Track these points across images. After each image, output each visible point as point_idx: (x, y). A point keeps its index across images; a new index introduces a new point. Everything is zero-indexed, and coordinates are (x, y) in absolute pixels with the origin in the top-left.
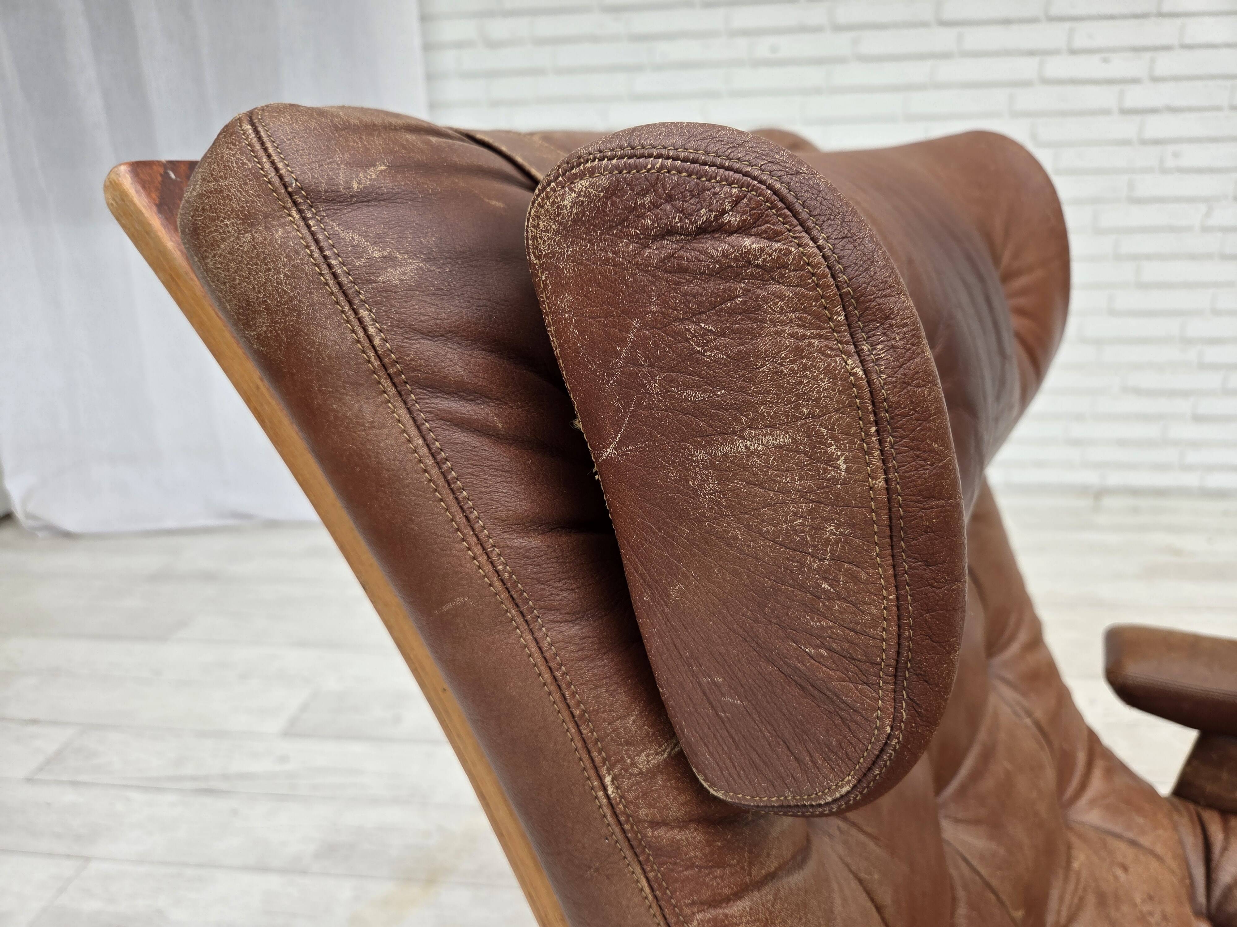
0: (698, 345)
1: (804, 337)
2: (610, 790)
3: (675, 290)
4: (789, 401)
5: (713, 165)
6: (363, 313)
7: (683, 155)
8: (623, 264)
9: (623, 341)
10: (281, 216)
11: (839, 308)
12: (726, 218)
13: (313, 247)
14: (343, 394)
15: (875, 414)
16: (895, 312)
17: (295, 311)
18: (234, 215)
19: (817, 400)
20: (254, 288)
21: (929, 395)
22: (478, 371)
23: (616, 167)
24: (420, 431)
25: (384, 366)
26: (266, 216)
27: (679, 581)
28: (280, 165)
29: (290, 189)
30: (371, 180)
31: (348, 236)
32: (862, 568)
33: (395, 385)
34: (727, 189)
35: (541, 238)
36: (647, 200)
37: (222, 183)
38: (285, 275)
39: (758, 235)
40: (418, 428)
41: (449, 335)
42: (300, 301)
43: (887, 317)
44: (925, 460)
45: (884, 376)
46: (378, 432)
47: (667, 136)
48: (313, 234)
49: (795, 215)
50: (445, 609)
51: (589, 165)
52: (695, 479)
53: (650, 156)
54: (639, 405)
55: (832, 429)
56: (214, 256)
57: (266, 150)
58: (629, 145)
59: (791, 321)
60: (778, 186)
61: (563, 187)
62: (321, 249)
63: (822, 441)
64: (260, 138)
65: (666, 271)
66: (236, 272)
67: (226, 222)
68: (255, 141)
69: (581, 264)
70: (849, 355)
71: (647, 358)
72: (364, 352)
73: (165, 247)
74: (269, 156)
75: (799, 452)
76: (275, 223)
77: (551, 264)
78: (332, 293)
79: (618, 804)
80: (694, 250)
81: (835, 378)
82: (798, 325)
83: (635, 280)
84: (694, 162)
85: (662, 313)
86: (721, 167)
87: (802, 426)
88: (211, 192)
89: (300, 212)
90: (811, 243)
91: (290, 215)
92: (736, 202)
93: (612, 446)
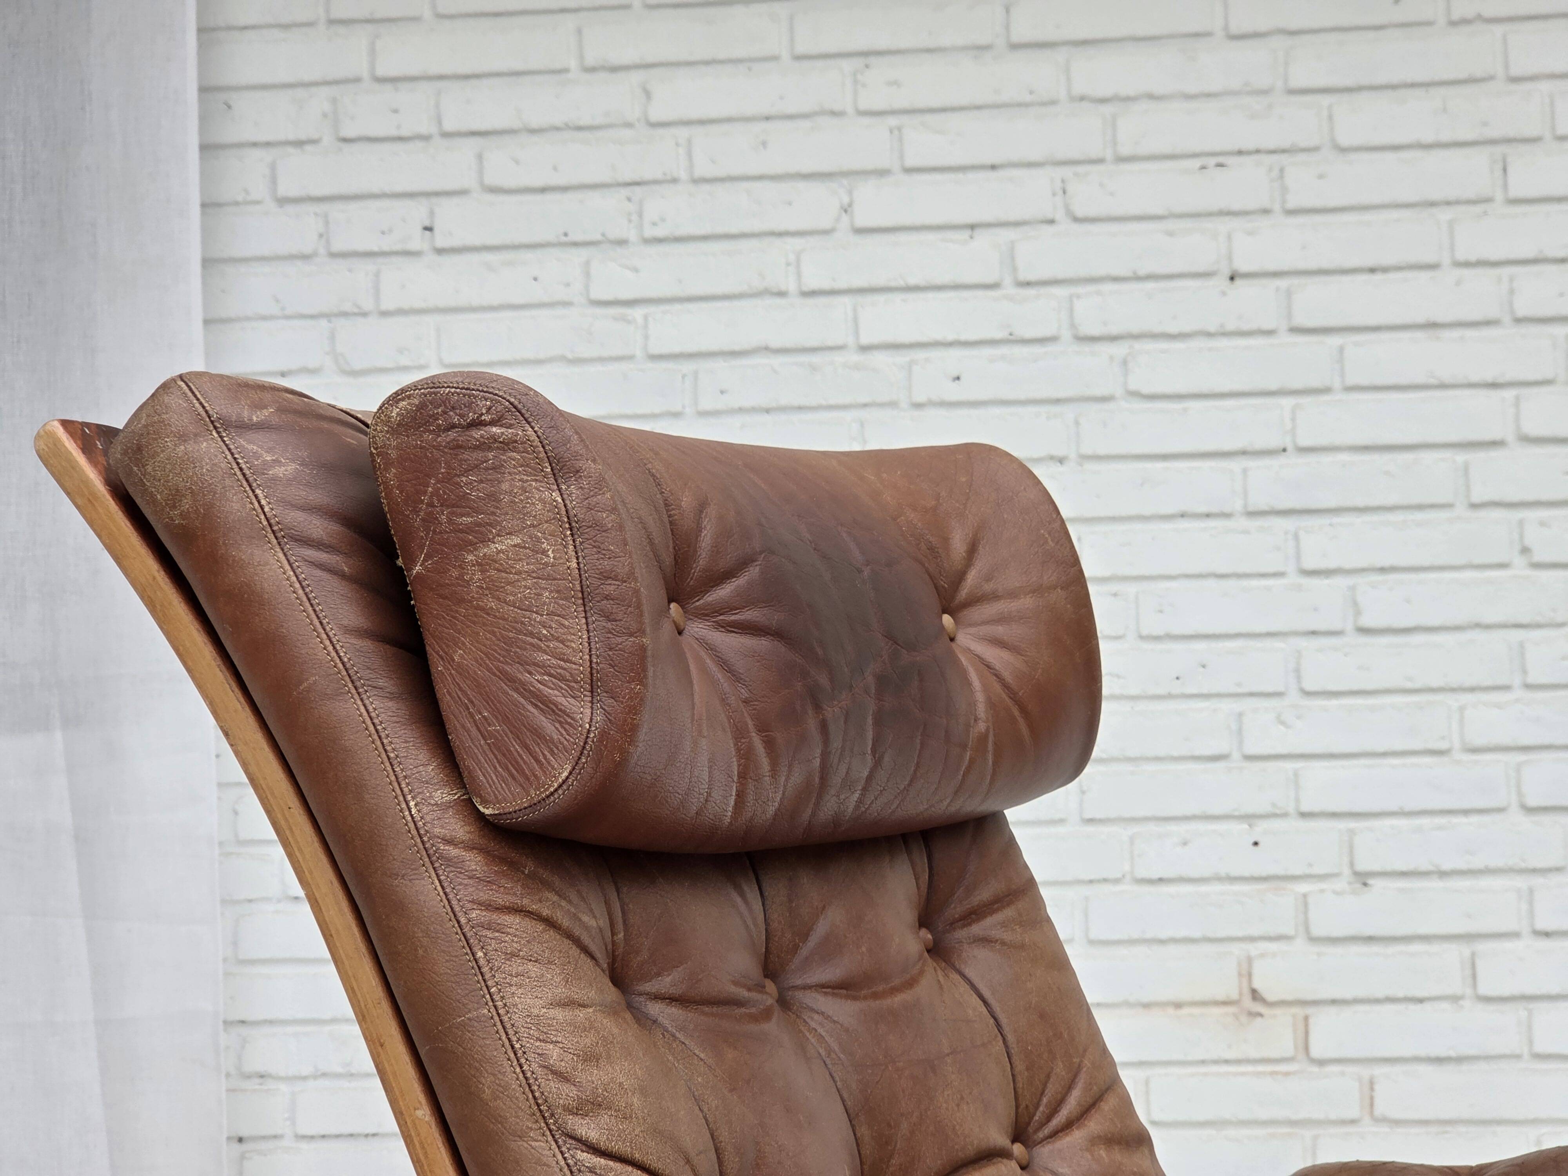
0: (468, 489)
1: (527, 481)
2: (413, 811)
3: (454, 459)
4: (520, 518)
5: (478, 390)
6: (258, 492)
7: (461, 386)
8: (425, 447)
9: (425, 493)
10: (205, 435)
11: (547, 464)
12: (483, 418)
13: (227, 452)
14: (240, 545)
15: (570, 524)
16: (583, 468)
17: (212, 492)
18: (172, 435)
19: (535, 516)
20: (183, 480)
21: (607, 517)
22: (333, 533)
23: (423, 393)
24: (292, 567)
25: (270, 525)
26: (196, 435)
27: (460, 649)
28: (206, 405)
29: (212, 419)
30: (265, 416)
31: (250, 447)
32: (566, 619)
33: (276, 538)
34: (484, 402)
35: (378, 436)
36: (440, 410)
37: (164, 416)
38: (207, 470)
39: (501, 426)
40: (290, 565)
41: (314, 510)
42: (216, 486)
43: (578, 471)
44: (604, 555)
45: (574, 503)
46: (262, 568)
47: (454, 377)
48: (227, 445)
49: (522, 415)
50: (301, 688)
51: (408, 393)
52: (468, 574)
53: (443, 387)
54: (434, 531)
55: (544, 533)
56: (154, 462)
57: (195, 396)
58: (432, 382)
59: (520, 472)
60: (512, 400)
61: (392, 406)
62: (232, 454)
63: (538, 540)
64: (191, 390)
65: (450, 449)
66: (170, 471)
67: (166, 439)
68: (188, 391)
69: (402, 450)
70: (553, 491)
71: (439, 501)
72: (257, 516)
73: (88, 477)
74: (198, 399)
75: (525, 548)
76: (202, 439)
77: (383, 452)
78: (238, 480)
79: (419, 821)
80: (465, 435)
81: (545, 503)
82: (524, 475)
83: (433, 455)
84: (467, 389)
85: (448, 473)
86: (483, 391)
87: (527, 532)
88: (155, 423)
89: (218, 433)
90: (530, 429)
91: (212, 435)
92: (489, 408)
93: (419, 564)
